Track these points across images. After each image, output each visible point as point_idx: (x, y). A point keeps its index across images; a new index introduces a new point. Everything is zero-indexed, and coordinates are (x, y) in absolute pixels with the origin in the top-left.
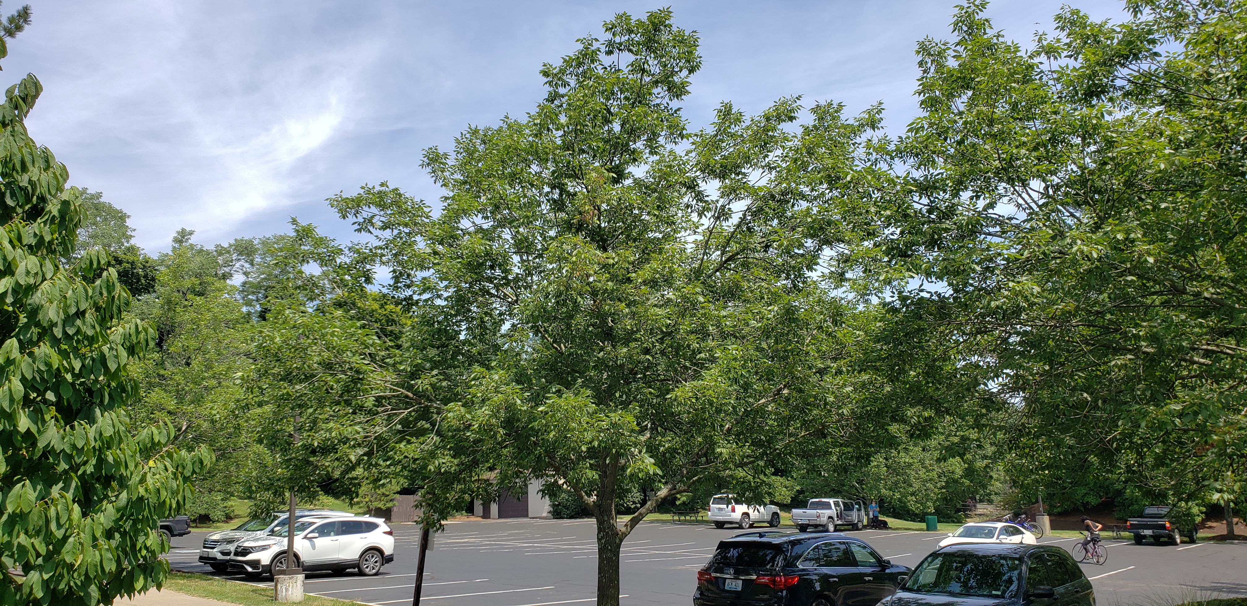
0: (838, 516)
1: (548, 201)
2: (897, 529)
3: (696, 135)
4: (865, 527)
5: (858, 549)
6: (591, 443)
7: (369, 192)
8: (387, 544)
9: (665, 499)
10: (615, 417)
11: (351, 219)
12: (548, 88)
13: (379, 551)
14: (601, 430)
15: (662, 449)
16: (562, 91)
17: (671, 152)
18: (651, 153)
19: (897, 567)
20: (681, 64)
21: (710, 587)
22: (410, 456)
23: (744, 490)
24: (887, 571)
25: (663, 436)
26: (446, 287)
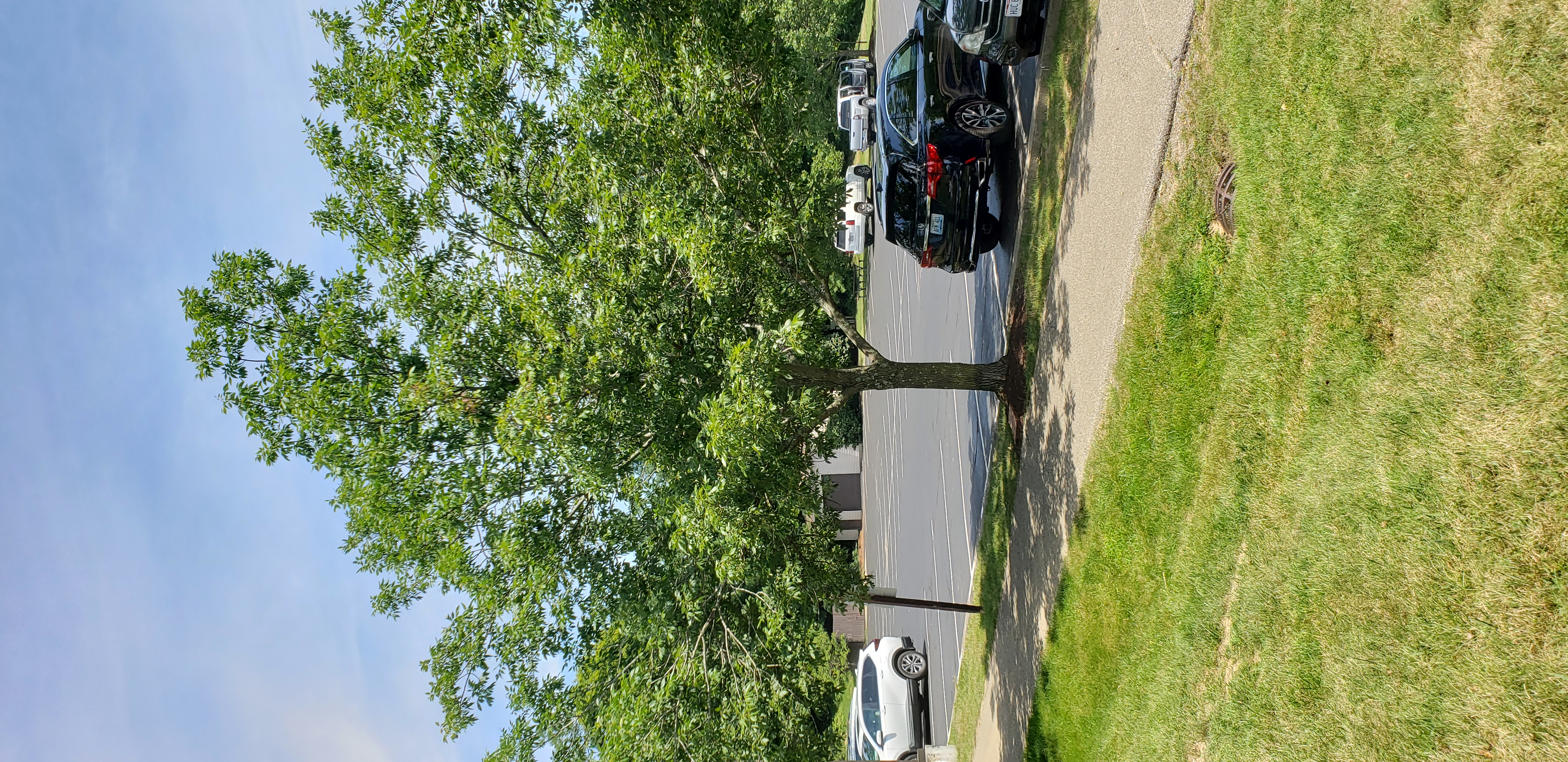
0: (859, 93)
1: (449, 456)
2: (874, 19)
3: (359, 258)
4: (872, 60)
5: (895, 68)
6: (767, 399)
7: (437, 690)
8: (890, 645)
9: (837, 307)
10: (735, 369)
11: (474, 711)
12: (292, 455)
13: (898, 654)
14: (751, 386)
15: (775, 310)
16: (296, 437)
17: (384, 291)
18: (383, 319)
19: (917, 21)
20: (260, 278)
21: (940, 252)
22: (782, 622)
23: (825, 208)
24: (922, 33)
25: (758, 308)
26: (566, 584)
